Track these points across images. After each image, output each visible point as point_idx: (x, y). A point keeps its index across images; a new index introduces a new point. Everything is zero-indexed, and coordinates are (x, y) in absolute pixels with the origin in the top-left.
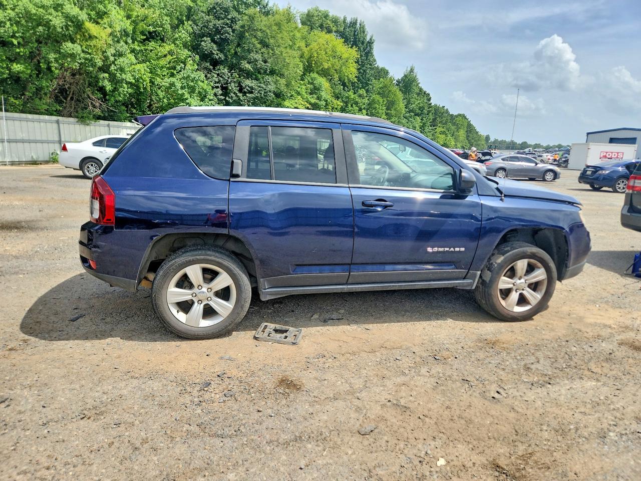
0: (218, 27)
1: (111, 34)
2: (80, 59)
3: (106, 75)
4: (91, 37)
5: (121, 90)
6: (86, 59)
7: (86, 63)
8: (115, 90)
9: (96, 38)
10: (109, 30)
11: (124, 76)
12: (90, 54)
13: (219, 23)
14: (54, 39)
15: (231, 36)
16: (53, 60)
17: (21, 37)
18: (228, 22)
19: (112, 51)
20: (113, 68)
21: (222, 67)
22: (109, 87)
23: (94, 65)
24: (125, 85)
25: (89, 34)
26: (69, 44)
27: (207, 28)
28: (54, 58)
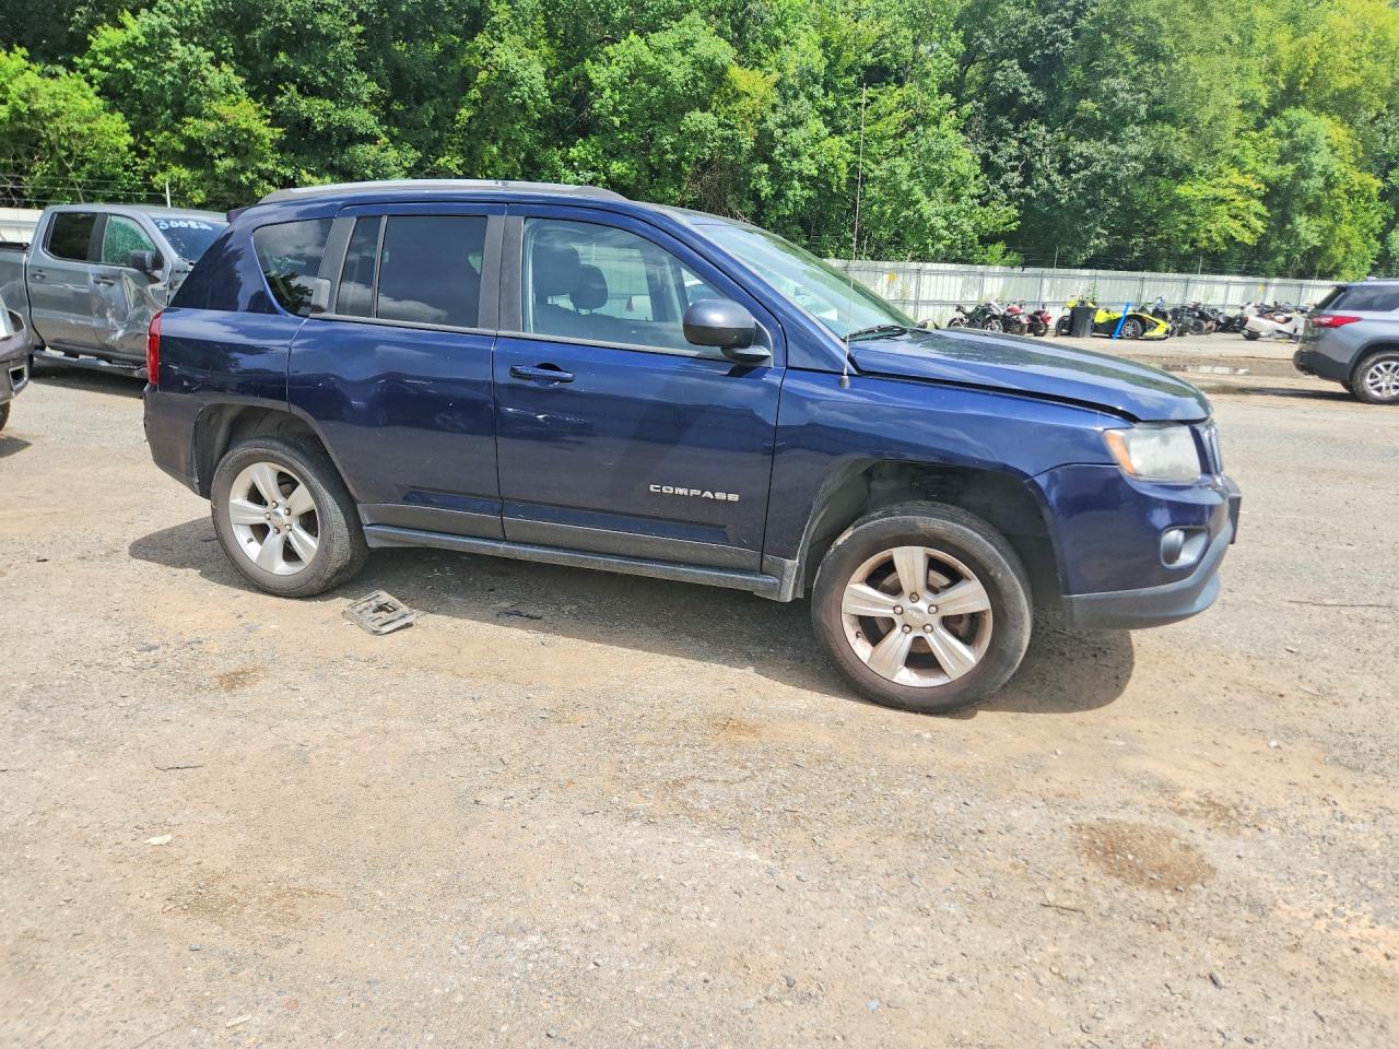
0: (1040, 31)
1: (777, 85)
2: (714, 140)
3: (765, 167)
4: (738, 96)
5: (790, 193)
6: (724, 139)
7: (724, 147)
8: (779, 195)
9: (747, 95)
10: (776, 76)
11: (796, 165)
12: (731, 128)
13: (1042, 22)
14: (673, 107)
15: (1069, 46)
16: (668, 147)
17: (627, 112)
18: (1065, 14)
19: (780, 117)
20: (777, 152)
21: (1034, 122)
22: (766, 188)
23: (738, 150)
24: (796, 183)
25: (733, 91)
26: (697, 115)
27: (1016, 37)
28: (671, 143)
